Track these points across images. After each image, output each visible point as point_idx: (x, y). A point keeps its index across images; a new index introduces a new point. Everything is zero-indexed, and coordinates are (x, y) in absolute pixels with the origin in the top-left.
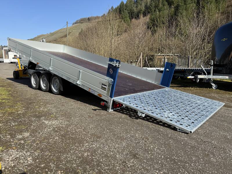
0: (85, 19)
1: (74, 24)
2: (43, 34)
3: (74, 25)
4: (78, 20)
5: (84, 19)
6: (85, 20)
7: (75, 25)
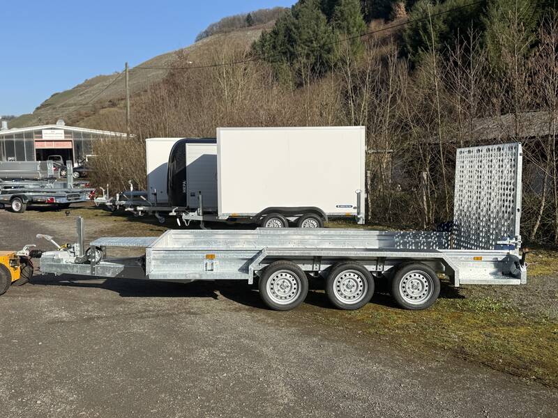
0: (239, 20)
1: (200, 38)
2: (103, 74)
3: (200, 43)
4: (214, 23)
5: (234, 18)
6: (237, 22)
7: (205, 40)
